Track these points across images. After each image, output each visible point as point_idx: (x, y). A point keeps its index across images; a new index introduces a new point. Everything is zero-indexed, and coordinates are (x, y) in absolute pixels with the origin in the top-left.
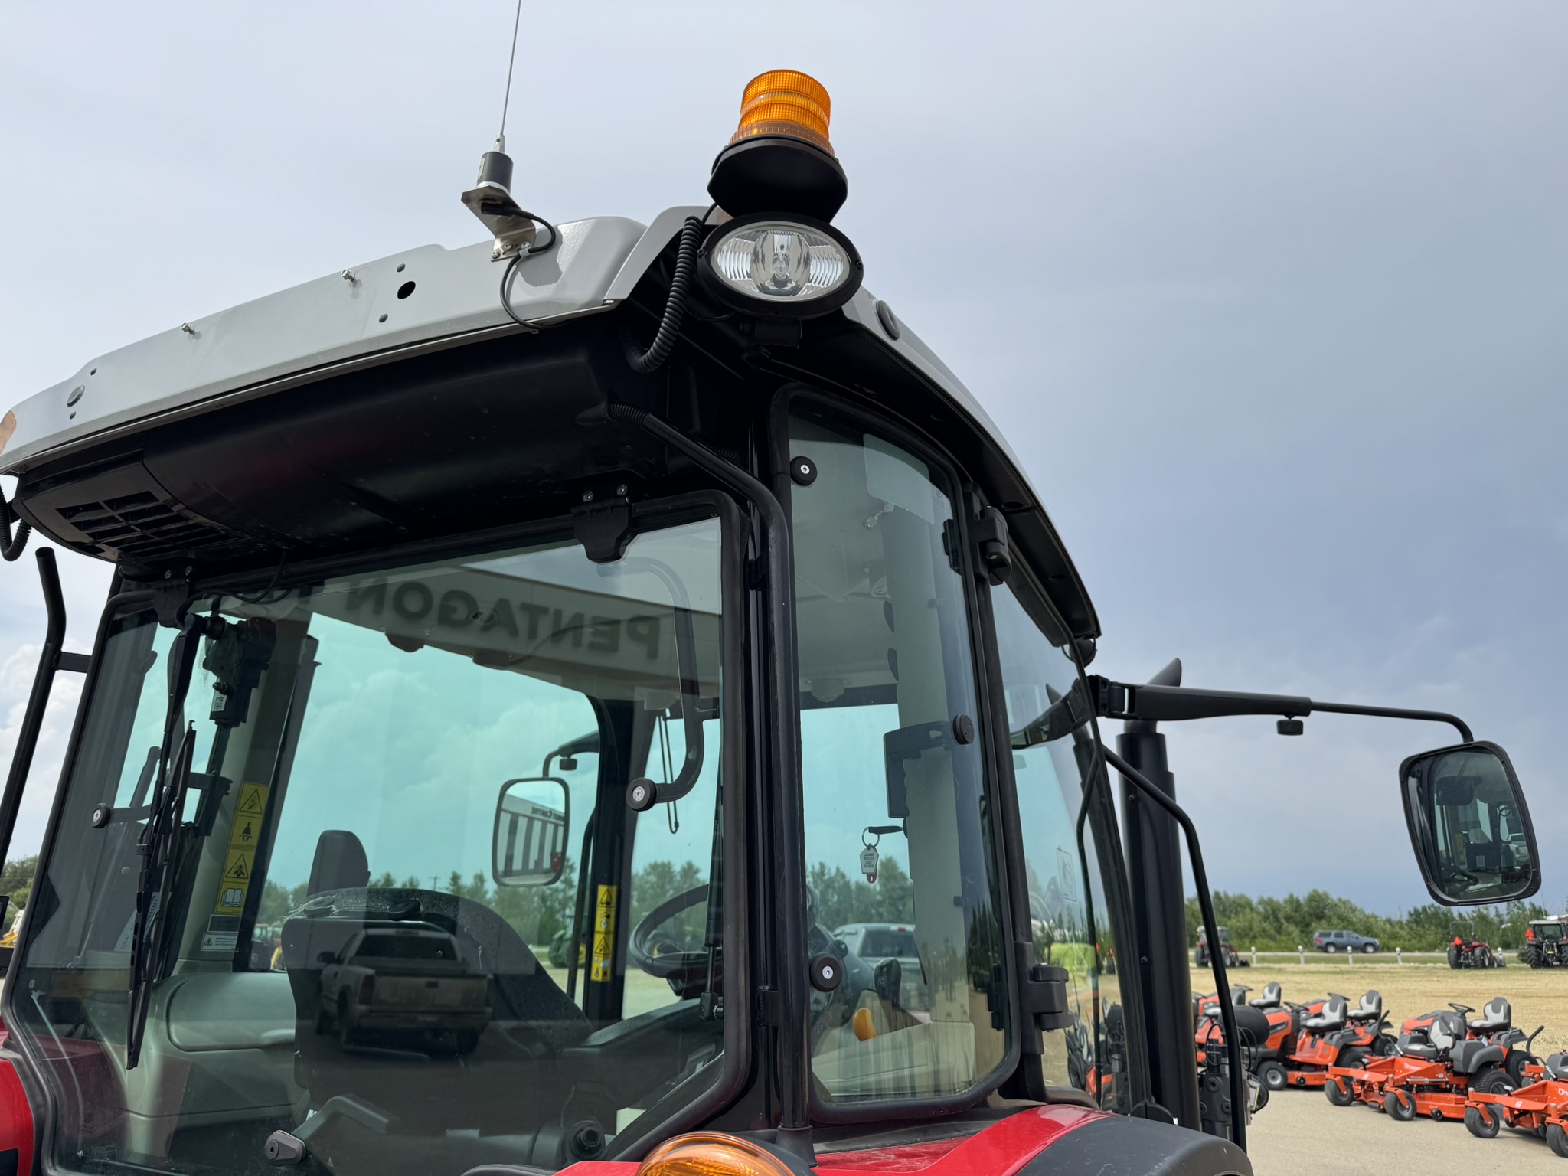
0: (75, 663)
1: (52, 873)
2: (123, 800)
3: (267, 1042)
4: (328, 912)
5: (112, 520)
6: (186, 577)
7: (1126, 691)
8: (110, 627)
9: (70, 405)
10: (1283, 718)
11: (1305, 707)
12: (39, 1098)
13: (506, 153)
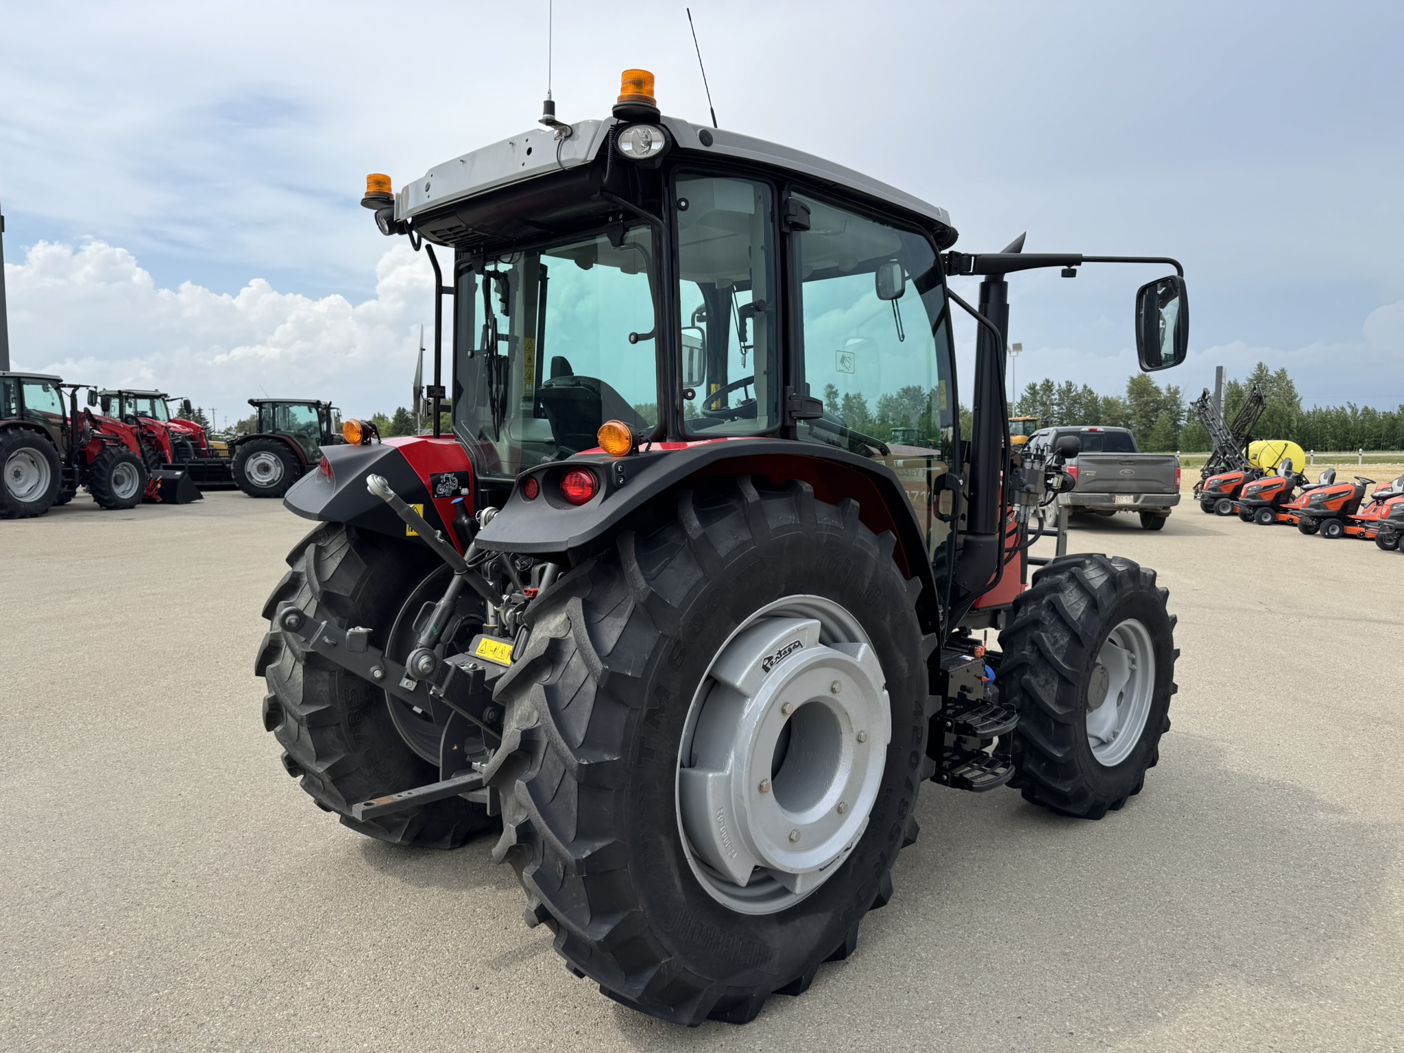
0: (448, 290)
1: (458, 378)
2: (477, 347)
3: (546, 441)
4: (552, 385)
5: (450, 234)
6: (482, 253)
7: (973, 258)
8: (458, 273)
9: (427, 191)
10: (1065, 267)
11: (1077, 260)
12: (471, 456)
13: (552, 100)
